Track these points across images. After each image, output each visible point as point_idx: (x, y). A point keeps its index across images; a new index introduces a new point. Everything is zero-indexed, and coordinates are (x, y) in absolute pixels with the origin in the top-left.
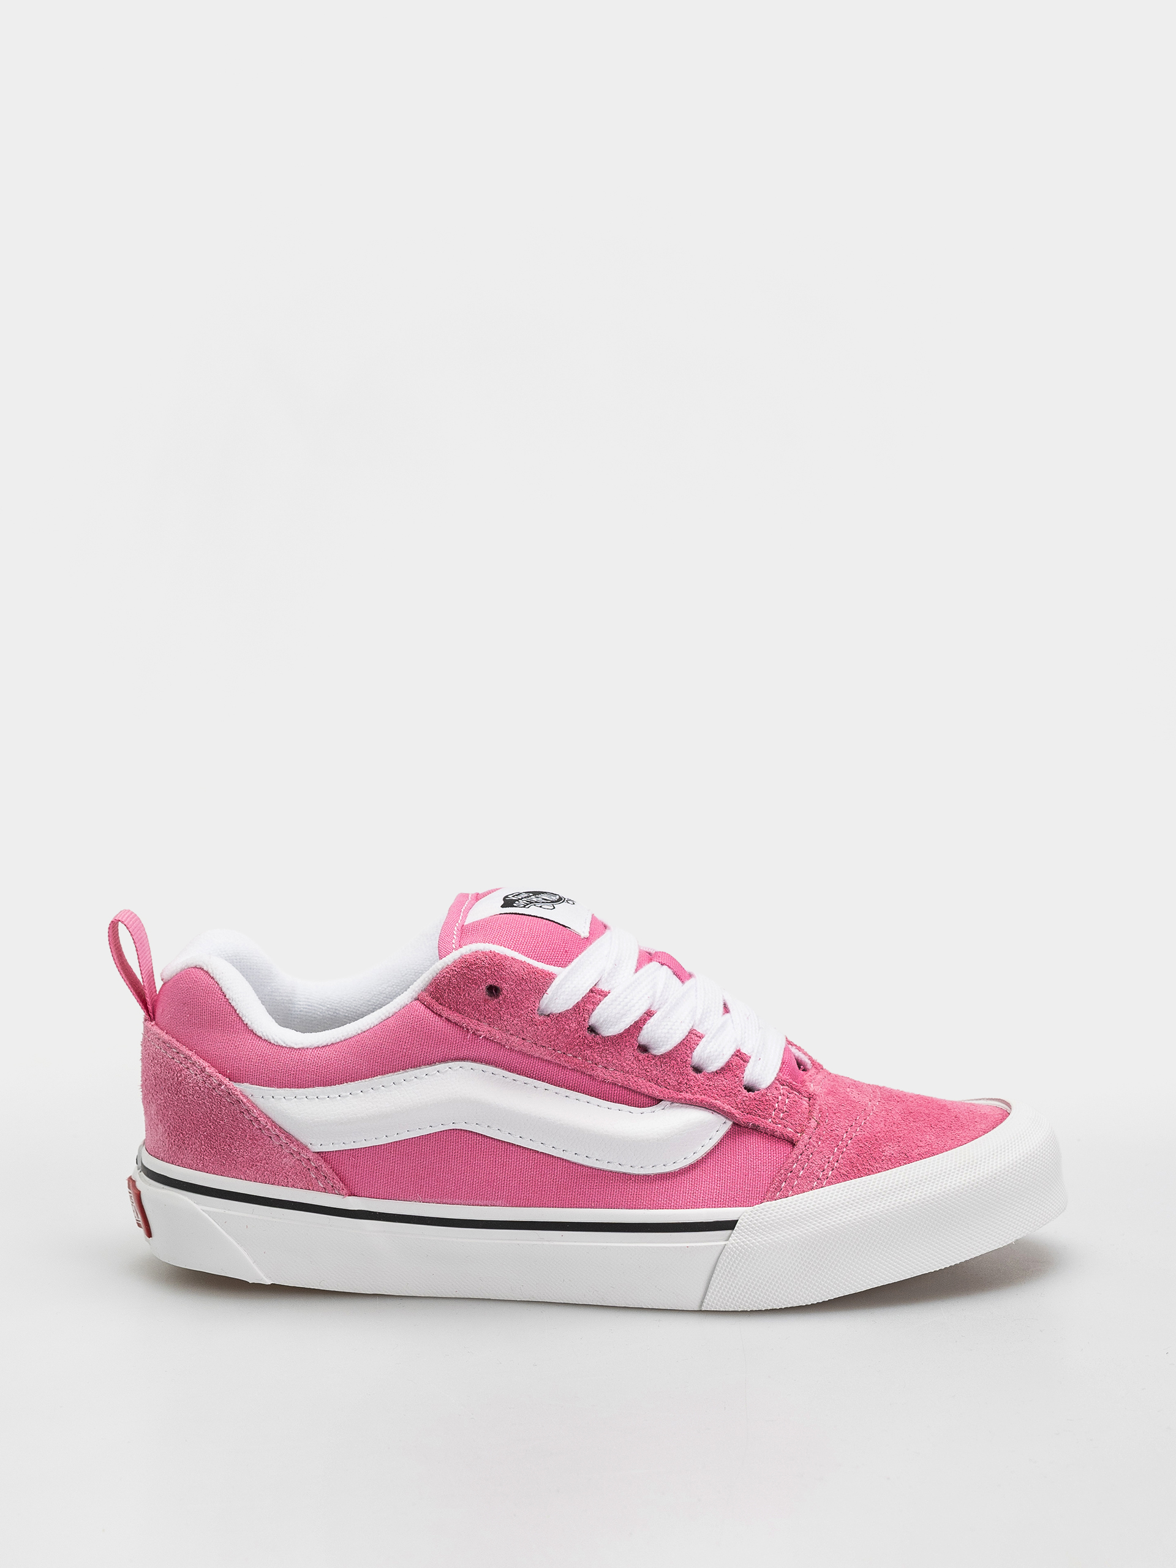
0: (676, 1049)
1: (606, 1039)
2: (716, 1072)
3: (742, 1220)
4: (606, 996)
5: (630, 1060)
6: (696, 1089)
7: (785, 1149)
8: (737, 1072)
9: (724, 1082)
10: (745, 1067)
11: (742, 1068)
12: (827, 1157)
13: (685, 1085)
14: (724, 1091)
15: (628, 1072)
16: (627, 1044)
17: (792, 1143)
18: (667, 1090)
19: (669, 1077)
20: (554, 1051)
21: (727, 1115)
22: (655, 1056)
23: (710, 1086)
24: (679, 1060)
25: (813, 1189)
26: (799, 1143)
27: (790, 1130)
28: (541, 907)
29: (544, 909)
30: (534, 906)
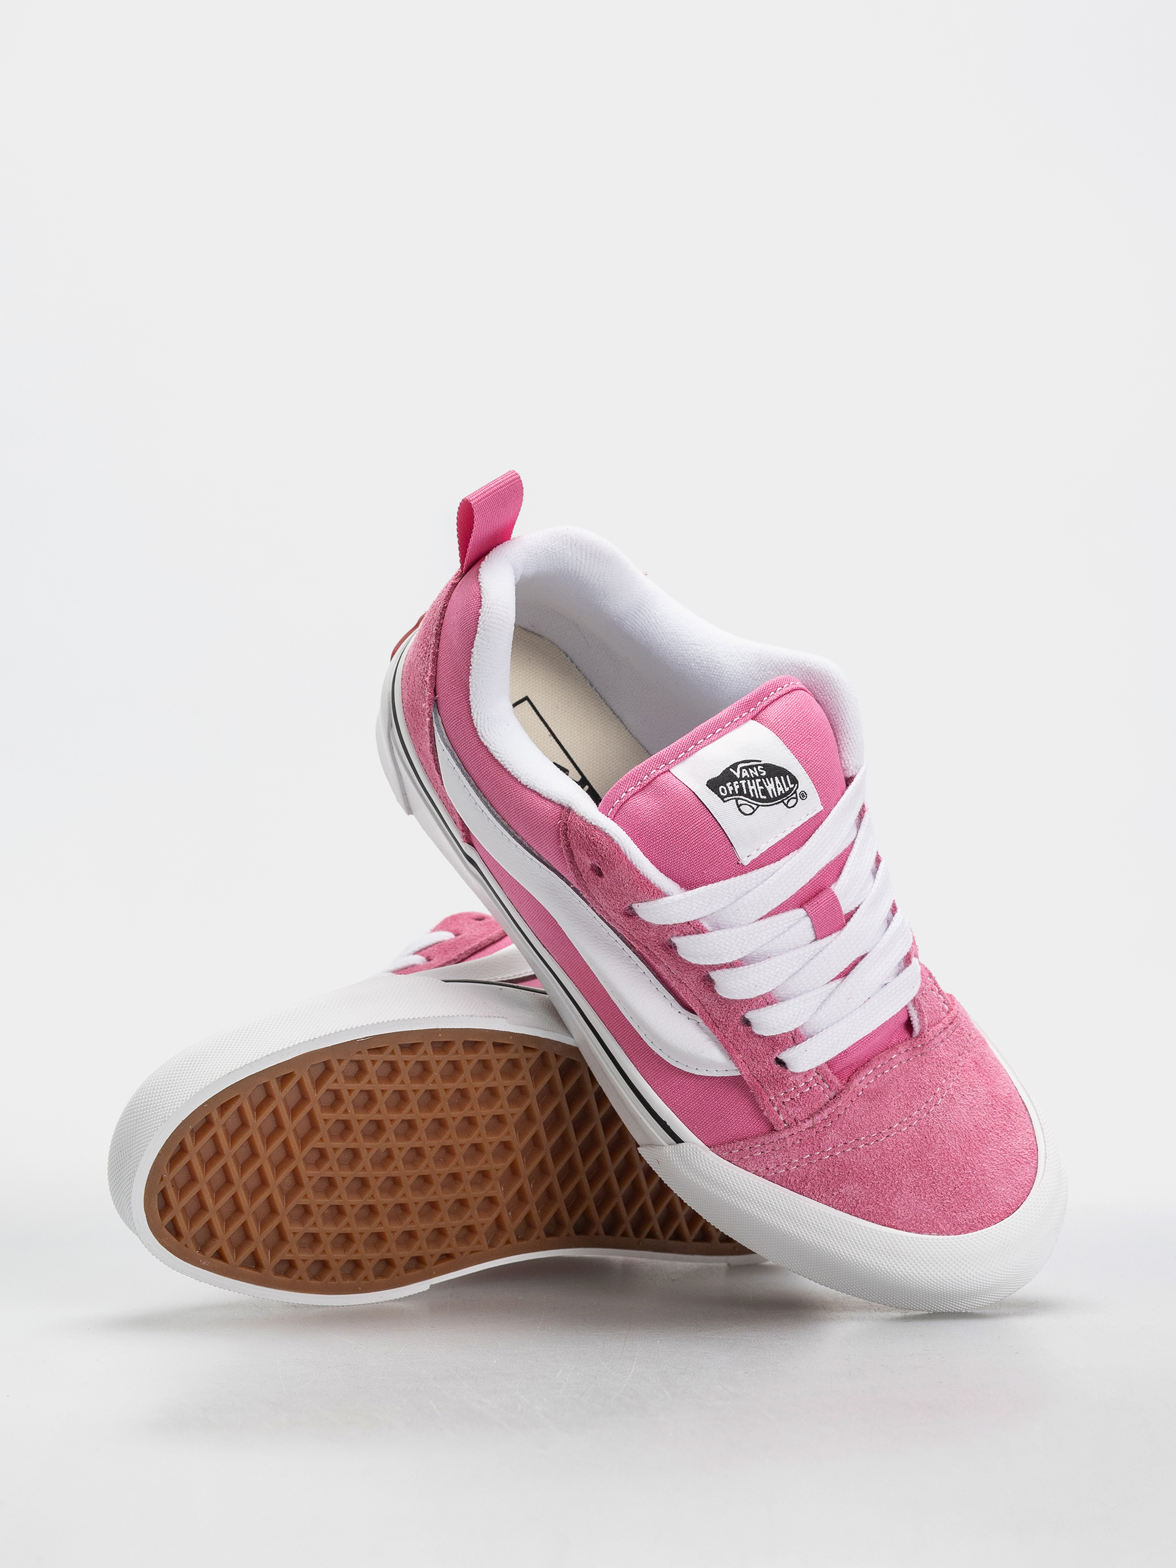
0: (736, 1000)
1: (680, 960)
2: (761, 1037)
3: (688, 1143)
4: (700, 933)
5: (692, 979)
7: (763, 1128)
8: (779, 1047)
9: (760, 1048)
10: (790, 1046)
11: (786, 1046)
12: (791, 1158)
13: (724, 1026)
14: (752, 1052)
15: (685, 983)
16: (696, 970)
17: (772, 1129)
18: (708, 1016)
19: (716, 1010)
21: (739, 1068)
22: (716, 994)
23: (745, 1041)
24: (732, 1007)
25: (756, 1173)
26: (777, 1134)
27: (781, 1118)
28: (741, 805)
29: (740, 810)
30: (737, 800)
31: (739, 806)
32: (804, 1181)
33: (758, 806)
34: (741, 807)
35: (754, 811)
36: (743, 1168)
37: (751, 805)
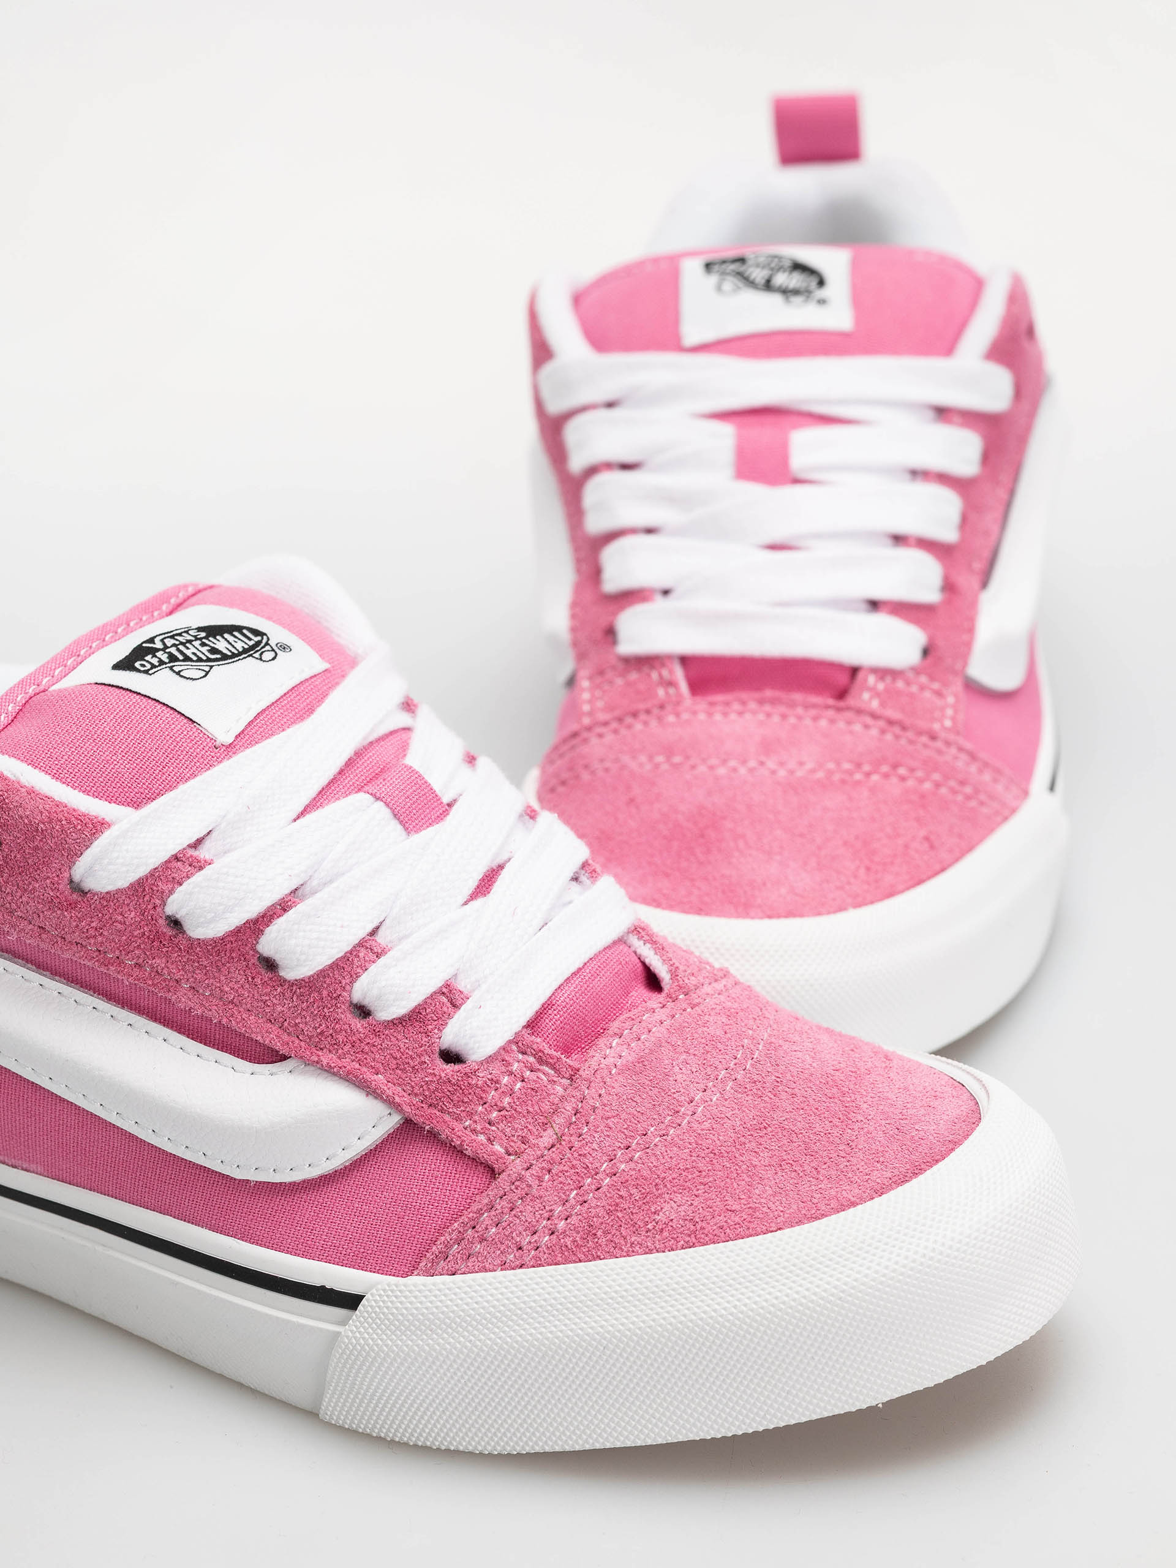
0: (322, 974)
1: (195, 944)
2: (392, 1021)
3: (372, 1295)
4: (201, 868)
5: (237, 982)
6: (346, 1048)
7: (477, 1179)
8: (430, 1027)
9: (403, 1041)
10: (450, 1017)
11: (442, 1020)
12: (547, 1208)
13: (329, 1039)
14: (396, 1058)
15: (232, 1002)
16: (234, 955)
17: (491, 1173)
18: (297, 1041)
19: (304, 1020)
20: (97, 953)
21: (390, 1103)
22: (285, 980)
23: (374, 1046)
24: (325, 993)
25: (504, 1266)
26: (503, 1176)
27: (498, 1148)
28: (180, 671)
29: (182, 676)
30: (171, 668)
31: (178, 673)
32: (590, 1233)
33: (211, 667)
34: (181, 674)
35: (207, 673)
36: (480, 1271)
37: (198, 667)
